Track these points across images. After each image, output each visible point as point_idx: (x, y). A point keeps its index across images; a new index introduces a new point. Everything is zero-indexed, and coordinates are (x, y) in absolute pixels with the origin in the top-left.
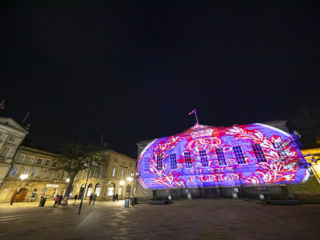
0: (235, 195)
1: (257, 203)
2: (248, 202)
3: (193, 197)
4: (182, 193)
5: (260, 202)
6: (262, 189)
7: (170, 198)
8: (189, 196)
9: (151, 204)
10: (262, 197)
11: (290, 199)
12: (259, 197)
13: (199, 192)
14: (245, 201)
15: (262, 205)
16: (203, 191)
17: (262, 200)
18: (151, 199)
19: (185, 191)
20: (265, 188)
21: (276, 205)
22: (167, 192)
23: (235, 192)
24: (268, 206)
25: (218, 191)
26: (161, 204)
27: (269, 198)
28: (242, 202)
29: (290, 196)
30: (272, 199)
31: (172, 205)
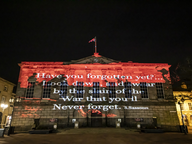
0: (118, 125)
1: (135, 132)
2: (129, 130)
3: (81, 126)
4: (68, 122)
5: (137, 130)
6: (140, 120)
7: (55, 127)
8: (77, 125)
9: (33, 134)
10: (139, 126)
11: (158, 128)
12: (136, 126)
13: (86, 121)
14: (126, 129)
15: (139, 133)
16: (90, 121)
17: (139, 129)
18: (33, 129)
19: (72, 120)
20: (142, 119)
21: (148, 132)
22: (52, 121)
23: (119, 122)
24: (143, 134)
25: (104, 121)
26: (45, 133)
27: (144, 127)
28: (123, 131)
29: (158, 126)
30: (146, 128)
31: (57, 134)
